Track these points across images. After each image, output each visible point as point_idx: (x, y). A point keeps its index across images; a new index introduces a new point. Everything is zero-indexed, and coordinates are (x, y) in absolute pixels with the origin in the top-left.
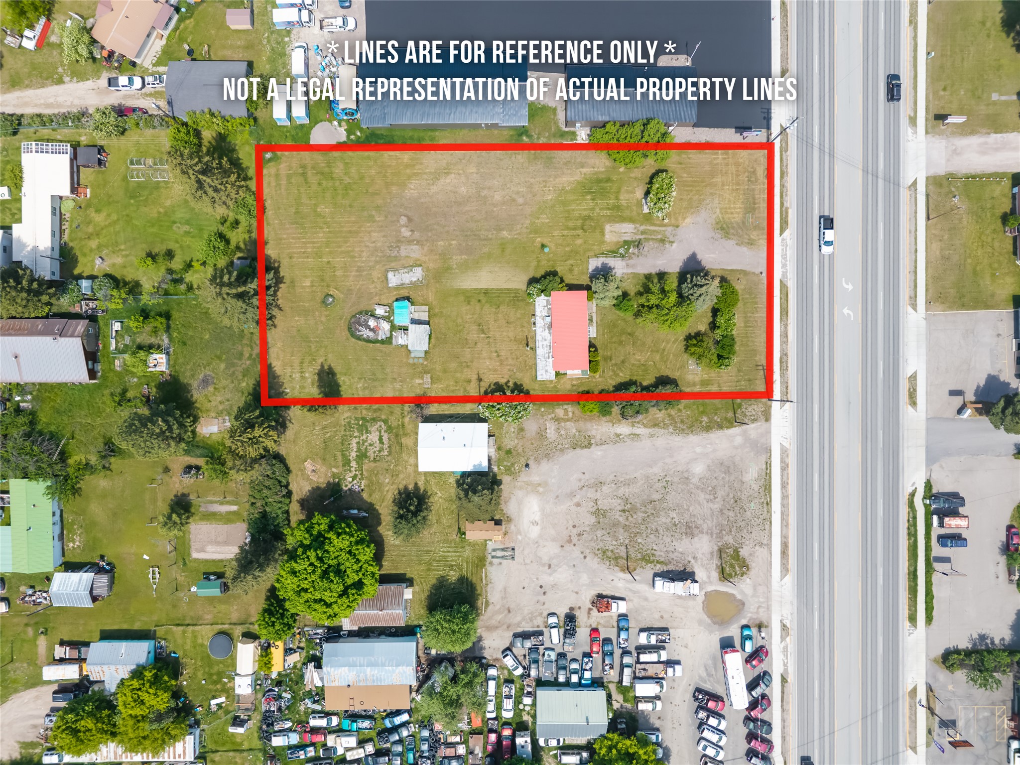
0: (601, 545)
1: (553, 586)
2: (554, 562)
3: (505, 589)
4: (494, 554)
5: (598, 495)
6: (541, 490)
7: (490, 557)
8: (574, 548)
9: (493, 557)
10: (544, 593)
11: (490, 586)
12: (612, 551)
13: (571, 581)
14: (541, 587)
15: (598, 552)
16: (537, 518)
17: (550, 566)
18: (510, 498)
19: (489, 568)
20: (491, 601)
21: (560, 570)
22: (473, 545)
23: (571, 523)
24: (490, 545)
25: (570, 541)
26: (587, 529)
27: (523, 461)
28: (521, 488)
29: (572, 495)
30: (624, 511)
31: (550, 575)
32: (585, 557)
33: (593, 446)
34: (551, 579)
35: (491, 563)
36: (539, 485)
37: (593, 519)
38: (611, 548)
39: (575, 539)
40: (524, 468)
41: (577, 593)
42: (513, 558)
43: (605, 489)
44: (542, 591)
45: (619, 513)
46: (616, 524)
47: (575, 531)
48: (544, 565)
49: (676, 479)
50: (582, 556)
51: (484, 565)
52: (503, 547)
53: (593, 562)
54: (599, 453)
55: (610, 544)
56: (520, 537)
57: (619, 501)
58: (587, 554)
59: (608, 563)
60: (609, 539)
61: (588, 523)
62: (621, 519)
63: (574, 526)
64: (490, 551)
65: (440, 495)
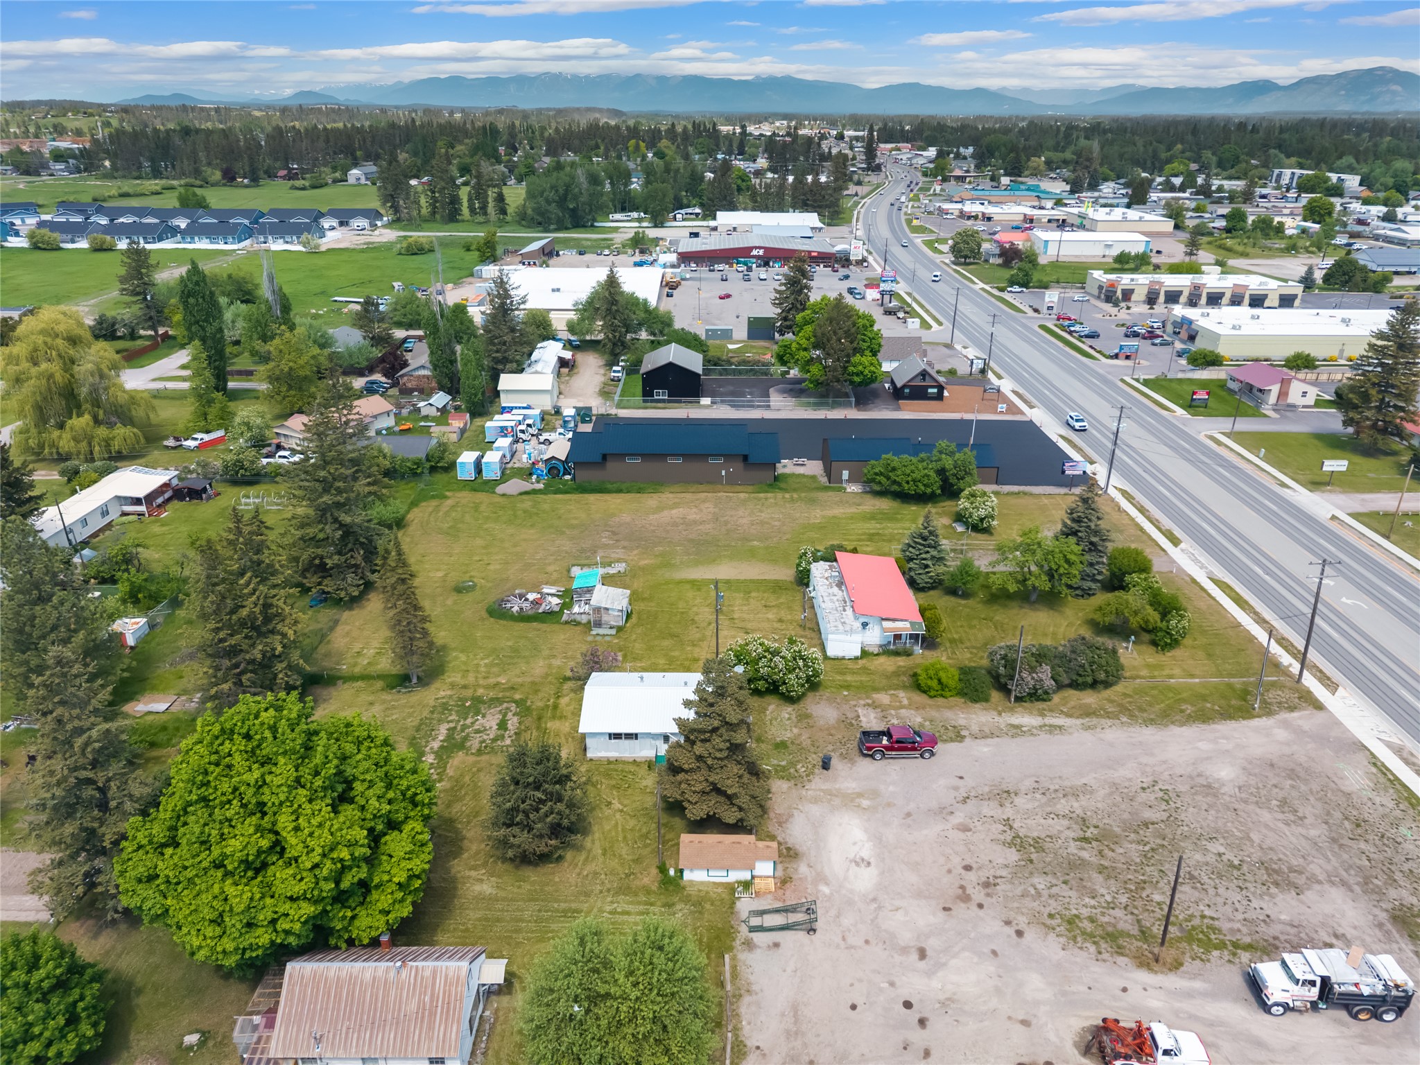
0: (1053, 906)
1: (943, 1004)
2: (932, 944)
3: (795, 1009)
4: (755, 921)
5: (1008, 812)
6: (865, 803)
7: (744, 929)
8: (981, 913)
9: (754, 929)
10: (922, 1022)
11: (747, 999)
12: (1092, 920)
13: (998, 991)
14: (908, 1005)
15: (1053, 922)
16: (866, 853)
17: (922, 954)
18: (791, 816)
19: (743, 956)
20: (751, 1043)
21: (953, 962)
22: (699, 901)
23: (957, 862)
24: (745, 905)
25: (965, 897)
26: (1004, 873)
27: (816, 759)
28: (816, 800)
29: (944, 812)
30: (1085, 839)
31: (930, 974)
32: (1019, 933)
33: (968, 740)
34: (935, 983)
35: (749, 945)
36: (860, 795)
37: (1013, 856)
38: (1085, 912)
39: (978, 895)
40: (818, 770)
41: (1025, 1023)
42: (812, 930)
43: (1019, 801)
44: (913, 1016)
45: (1072, 844)
46: (1075, 865)
47: (972, 877)
48: (904, 950)
49: (1182, 788)
50: (1010, 931)
51: (731, 949)
52: (778, 905)
53: (1051, 947)
54: (986, 750)
55: (1082, 906)
56: (825, 890)
57: (1066, 822)
58: (1022, 927)
59: (1093, 949)
60: (1073, 894)
61: (1001, 861)
62: (1085, 855)
63: (968, 868)
64: (744, 915)
65: (617, 805)
